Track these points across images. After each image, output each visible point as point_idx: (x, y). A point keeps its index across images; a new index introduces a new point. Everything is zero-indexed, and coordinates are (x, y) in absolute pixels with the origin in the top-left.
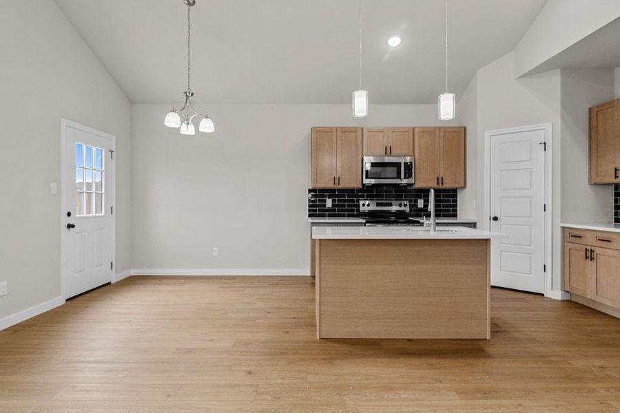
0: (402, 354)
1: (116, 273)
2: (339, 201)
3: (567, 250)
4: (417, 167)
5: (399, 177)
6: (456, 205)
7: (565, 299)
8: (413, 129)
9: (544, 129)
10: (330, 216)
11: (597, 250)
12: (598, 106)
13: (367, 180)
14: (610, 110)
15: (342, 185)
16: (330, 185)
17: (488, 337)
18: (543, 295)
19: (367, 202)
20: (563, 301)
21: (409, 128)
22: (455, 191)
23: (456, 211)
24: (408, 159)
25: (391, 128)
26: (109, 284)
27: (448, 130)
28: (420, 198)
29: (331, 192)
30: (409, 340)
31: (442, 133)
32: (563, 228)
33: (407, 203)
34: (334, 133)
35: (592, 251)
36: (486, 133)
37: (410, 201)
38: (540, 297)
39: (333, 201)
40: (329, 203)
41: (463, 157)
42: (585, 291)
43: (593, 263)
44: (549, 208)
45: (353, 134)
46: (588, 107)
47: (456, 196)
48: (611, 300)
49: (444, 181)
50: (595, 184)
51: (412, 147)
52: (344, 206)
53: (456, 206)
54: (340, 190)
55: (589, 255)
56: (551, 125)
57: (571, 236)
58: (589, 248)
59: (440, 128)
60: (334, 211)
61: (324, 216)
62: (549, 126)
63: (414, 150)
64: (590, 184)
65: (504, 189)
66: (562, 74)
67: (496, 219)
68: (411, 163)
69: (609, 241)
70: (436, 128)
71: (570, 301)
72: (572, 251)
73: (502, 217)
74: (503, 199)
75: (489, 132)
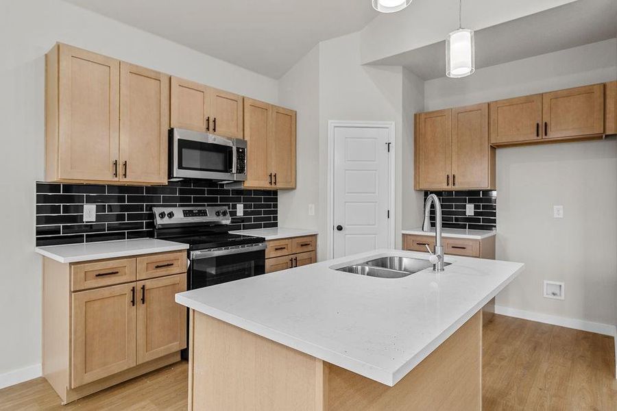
4: (248, 156)
5: (227, 169)
8: (244, 99)
9: (388, 128)
12: (425, 113)
13: (180, 170)
14: (439, 118)
15: (131, 178)
16: (106, 177)
19: (167, 210)
22: (275, 192)
23: (275, 218)
27: (281, 111)
28: (240, 202)
29: (95, 191)
31: (274, 114)
32: (404, 235)
34: (114, 70)
36: (329, 122)
40: (89, 213)
44: (392, 214)
45: (154, 82)
46: (414, 113)
47: (276, 200)
49: (277, 179)
51: (241, 125)
52: (123, 217)
53: (276, 212)
56: (394, 126)
57: (416, 243)
59: (272, 106)
63: (244, 130)
64: (415, 189)
65: (348, 193)
66: (403, 72)
67: (340, 228)
68: (244, 150)
73: (346, 226)
74: (347, 204)
75: (333, 121)
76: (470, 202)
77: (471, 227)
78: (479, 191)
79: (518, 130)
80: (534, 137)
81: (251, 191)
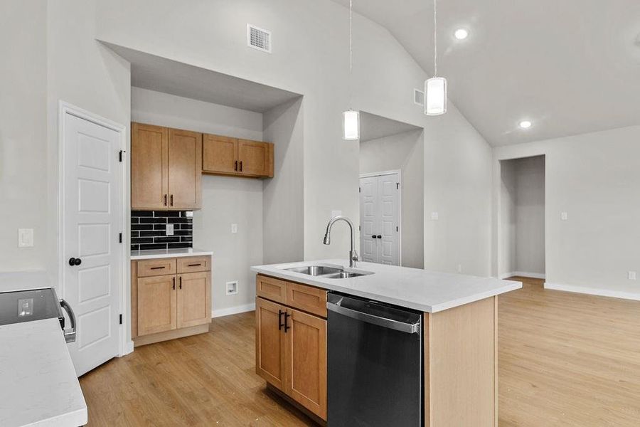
75: (66, 104)
76: (170, 222)
77: (171, 246)
78: (178, 212)
79: (223, 163)
80: (232, 171)
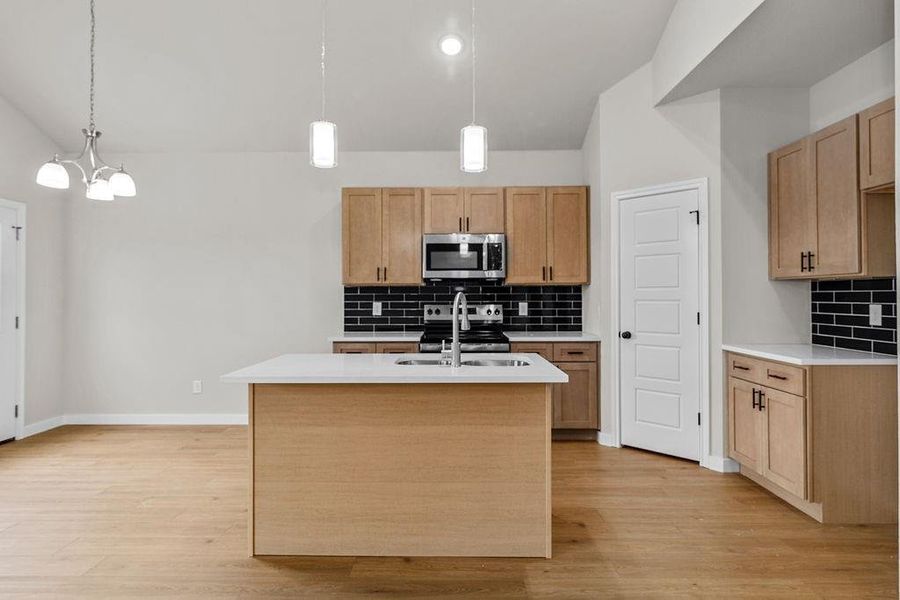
0: (371, 592)
1: (26, 424)
2: (392, 305)
3: (731, 390)
4: (510, 250)
5: (480, 267)
6: (581, 311)
7: (730, 471)
8: (505, 190)
9: (697, 188)
10: (379, 329)
11: (770, 394)
12: (779, 150)
13: (430, 272)
14: (794, 155)
15: (391, 281)
16: (372, 281)
17: (548, 555)
18: (698, 463)
19: (434, 308)
20: (726, 475)
21: (497, 188)
22: (578, 289)
23: (580, 320)
24: (494, 238)
25: (471, 189)
26: (12, 440)
27: (561, 191)
28: (523, 300)
29: (380, 292)
30: (407, 560)
31: (550, 197)
32: (727, 353)
33: (500, 307)
34: (378, 197)
35: (761, 394)
36: (612, 194)
37: (505, 306)
38: (692, 466)
39: (384, 306)
40: (377, 309)
41: (584, 235)
42: (755, 461)
43: (763, 414)
44: (704, 319)
45: (409, 198)
46: (767, 152)
47: (580, 297)
48: (788, 480)
49: (555, 273)
50: (777, 280)
51: (502, 219)
52: (401, 313)
53: (580, 313)
54: (394, 289)
55: (759, 401)
56: (706, 183)
57: (737, 366)
58: (758, 388)
59: (547, 188)
60: (386, 321)
61: (369, 329)
62: (702, 183)
63: (505, 223)
64: (770, 280)
65: (639, 287)
66: (722, 98)
67: (627, 335)
68: (499, 245)
69: (784, 379)
70: (542, 187)
71: (738, 475)
72: (737, 392)
73: (637, 334)
74: (638, 303)
75: (617, 193)
76: (876, 299)
81: (539, 287)
